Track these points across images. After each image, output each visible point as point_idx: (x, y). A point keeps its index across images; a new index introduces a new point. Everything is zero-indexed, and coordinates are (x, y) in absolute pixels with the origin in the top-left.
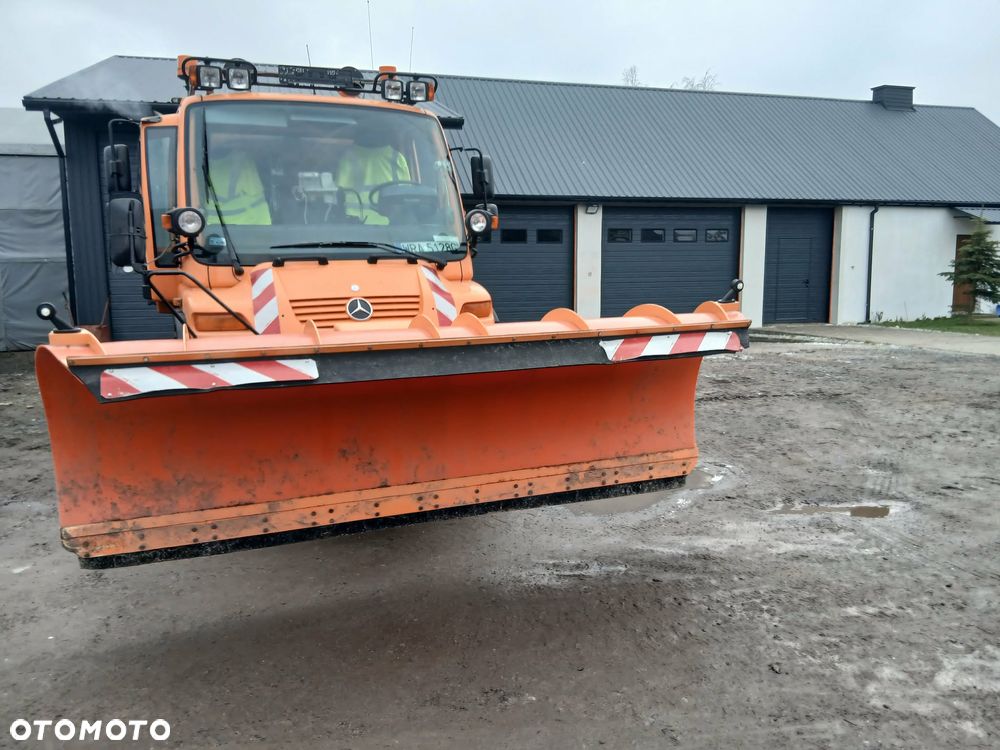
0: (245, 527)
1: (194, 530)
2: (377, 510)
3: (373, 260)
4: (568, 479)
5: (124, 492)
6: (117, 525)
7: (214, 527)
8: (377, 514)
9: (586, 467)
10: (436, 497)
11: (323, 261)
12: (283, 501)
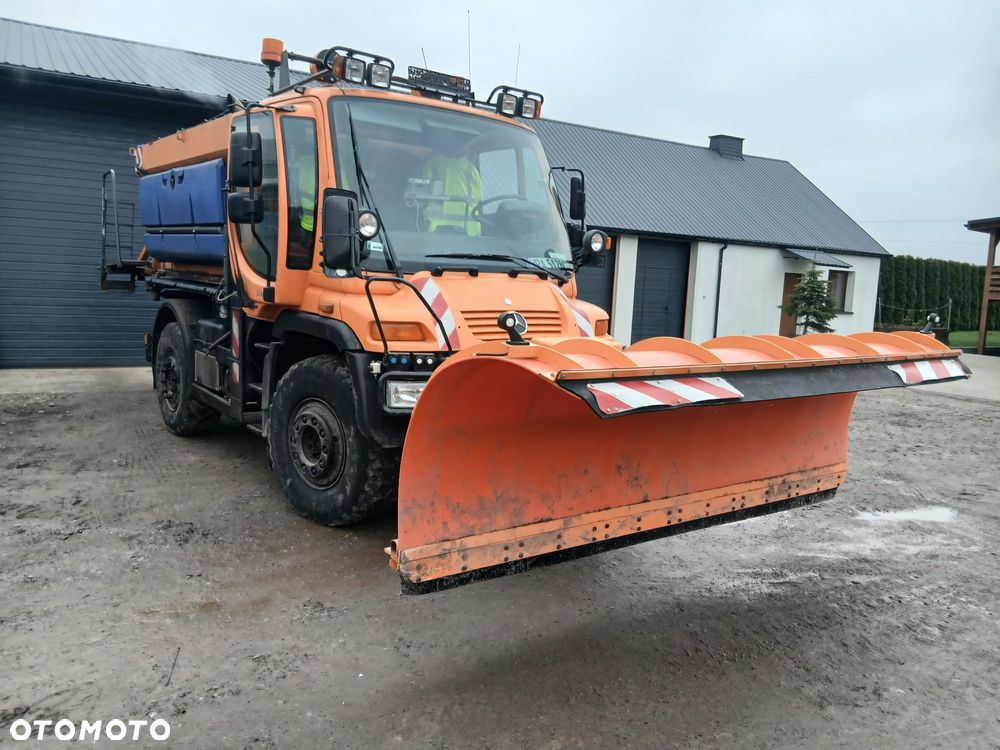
0: (544, 544)
1: (506, 548)
2: (639, 524)
3: (513, 274)
4: (767, 493)
5: (453, 511)
6: (447, 545)
7: (521, 545)
8: (639, 529)
9: (780, 480)
10: (680, 511)
11: (474, 273)
12: (574, 516)
